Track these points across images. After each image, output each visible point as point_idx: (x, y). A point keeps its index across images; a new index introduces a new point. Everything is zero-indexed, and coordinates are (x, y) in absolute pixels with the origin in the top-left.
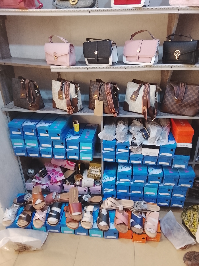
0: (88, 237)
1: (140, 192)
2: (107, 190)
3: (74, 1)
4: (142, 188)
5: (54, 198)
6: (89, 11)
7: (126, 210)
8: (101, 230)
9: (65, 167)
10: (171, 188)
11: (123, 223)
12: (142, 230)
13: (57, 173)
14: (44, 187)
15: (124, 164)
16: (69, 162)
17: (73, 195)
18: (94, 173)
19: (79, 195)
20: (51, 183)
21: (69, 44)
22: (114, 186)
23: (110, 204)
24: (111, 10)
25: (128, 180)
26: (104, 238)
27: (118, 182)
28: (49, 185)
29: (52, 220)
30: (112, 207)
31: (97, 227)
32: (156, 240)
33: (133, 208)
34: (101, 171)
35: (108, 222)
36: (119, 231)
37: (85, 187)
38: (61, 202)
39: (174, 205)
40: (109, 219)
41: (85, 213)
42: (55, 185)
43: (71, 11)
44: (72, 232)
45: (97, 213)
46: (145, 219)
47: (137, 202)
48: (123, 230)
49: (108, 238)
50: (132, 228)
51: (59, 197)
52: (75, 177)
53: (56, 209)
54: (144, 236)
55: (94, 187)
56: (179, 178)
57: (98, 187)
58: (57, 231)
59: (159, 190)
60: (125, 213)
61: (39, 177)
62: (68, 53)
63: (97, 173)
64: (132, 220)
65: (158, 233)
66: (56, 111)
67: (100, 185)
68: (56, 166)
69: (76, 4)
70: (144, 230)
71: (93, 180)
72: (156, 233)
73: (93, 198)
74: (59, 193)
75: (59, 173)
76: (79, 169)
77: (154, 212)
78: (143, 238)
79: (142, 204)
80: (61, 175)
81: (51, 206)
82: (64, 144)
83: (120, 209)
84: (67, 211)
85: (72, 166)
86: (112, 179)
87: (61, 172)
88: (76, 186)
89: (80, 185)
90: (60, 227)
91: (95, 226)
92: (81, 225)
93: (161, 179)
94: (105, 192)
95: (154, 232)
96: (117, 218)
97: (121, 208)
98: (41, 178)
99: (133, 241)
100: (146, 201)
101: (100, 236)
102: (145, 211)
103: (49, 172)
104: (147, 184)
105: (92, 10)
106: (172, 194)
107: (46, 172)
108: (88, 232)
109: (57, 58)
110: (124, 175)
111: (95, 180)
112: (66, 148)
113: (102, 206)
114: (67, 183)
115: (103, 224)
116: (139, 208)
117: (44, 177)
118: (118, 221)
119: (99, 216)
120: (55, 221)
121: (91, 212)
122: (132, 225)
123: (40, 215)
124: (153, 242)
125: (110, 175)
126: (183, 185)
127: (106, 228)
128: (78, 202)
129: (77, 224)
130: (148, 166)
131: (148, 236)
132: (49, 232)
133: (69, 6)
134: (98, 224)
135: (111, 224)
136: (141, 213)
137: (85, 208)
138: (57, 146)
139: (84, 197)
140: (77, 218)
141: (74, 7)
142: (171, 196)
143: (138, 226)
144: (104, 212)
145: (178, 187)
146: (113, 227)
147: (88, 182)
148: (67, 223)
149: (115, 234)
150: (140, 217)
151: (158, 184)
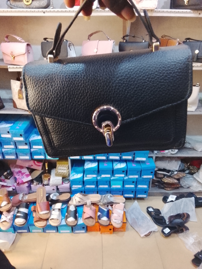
0: (57, 234)
1: (106, 186)
2: (75, 187)
3: (28, 2)
4: (109, 182)
5: (21, 199)
6: (43, 11)
7: (93, 204)
8: (70, 226)
9: (32, 167)
10: (135, 180)
11: (91, 217)
12: (109, 222)
13: (23, 174)
14: (10, 189)
15: (90, 161)
16: (36, 162)
17: (41, 194)
18: (62, 171)
19: (47, 194)
20: (18, 184)
21: (25, 44)
22: (82, 183)
23: (78, 199)
24: (66, 11)
25: (95, 176)
26: (73, 234)
27: (85, 178)
28: (16, 186)
29: (20, 221)
30: (80, 203)
31: (65, 224)
32: (122, 230)
33: (100, 202)
34: (68, 168)
35: (76, 218)
36: (87, 225)
37: (53, 186)
38: (28, 202)
39: (139, 196)
40: (77, 215)
41: (53, 211)
42: (22, 186)
43: (25, 12)
44: (41, 231)
45: (65, 210)
46: (112, 211)
47: (104, 195)
48: (90, 223)
49: (77, 233)
50: (99, 221)
51: (26, 198)
52: (43, 176)
53: (24, 210)
54: (111, 227)
55: (63, 185)
56: (142, 170)
57: (67, 185)
58: (26, 231)
59: (124, 182)
60: (92, 207)
61: (5, 179)
62: (25, 53)
63: (65, 171)
64: (99, 214)
65: (123, 223)
66: (17, 111)
67: (68, 183)
68: (22, 167)
69: (30, 4)
70: (110, 221)
71: (61, 178)
72: (122, 223)
73: (61, 196)
74: (26, 194)
75: (26, 174)
76: (47, 168)
77: (119, 203)
78: (110, 230)
79: (109, 197)
80: (27, 176)
81: (18, 207)
82: (28, 144)
83: (88, 204)
84: (35, 211)
85: (40, 166)
86: (80, 176)
87: (28, 173)
88: (44, 185)
89: (48, 185)
90: (28, 227)
91: (64, 223)
92: (49, 223)
93: (126, 172)
94: (73, 189)
95: (120, 222)
96: (84, 213)
97: (89, 202)
98: (7, 180)
99: (101, 233)
100: (112, 194)
101: (69, 231)
102: (111, 204)
103: (15, 174)
104: (113, 178)
105: (46, 11)
106: (136, 186)
107: (11, 174)
108: (57, 228)
109: (14, 58)
110: (91, 171)
111: (63, 178)
112: (31, 148)
113: (70, 202)
114: (34, 184)
115: (71, 219)
116: (105, 201)
117: (9, 179)
118: (86, 216)
119: (67, 212)
120: (22, 221)
121: (59, 209)
122: (99, 217)
123: (6, 217)
124: (120, 232)
125: (78, 172)
126: (145, 177)
127: (74, 223)
128: (45, 200)
129: (45, 222)
130: (113, 161)
131: (114, 227)
132: (17, 232)
133: (24, 6)
134: (66, 220)
135: (79, 218)
136: (108, 206)
137: (53, 206)
138: (20, 147)
139: (51, 196)
140: (45, 217)
141: (28, 7)
142: (136, 188)
143: (105, 219)
144: (72, 208)
145: (141, 178)
146: (81, 221)
147: (56, 180)
148: (35, 222)
149: (83, 228)
150: (106, 210)
151: (123, 177)
